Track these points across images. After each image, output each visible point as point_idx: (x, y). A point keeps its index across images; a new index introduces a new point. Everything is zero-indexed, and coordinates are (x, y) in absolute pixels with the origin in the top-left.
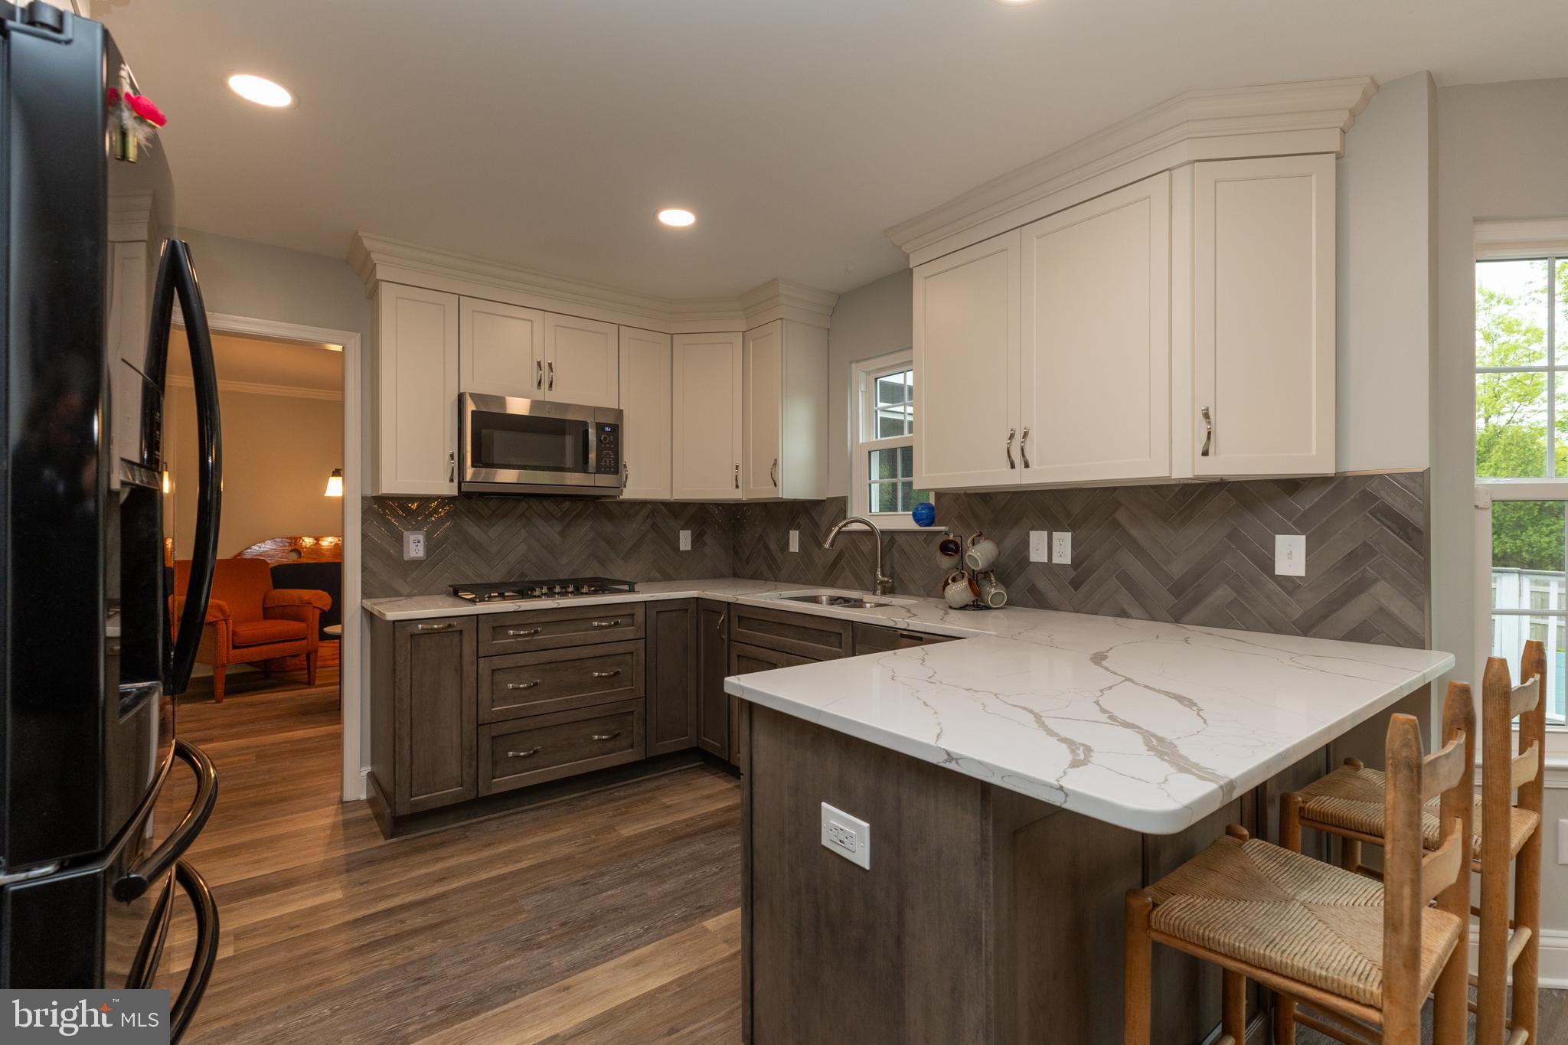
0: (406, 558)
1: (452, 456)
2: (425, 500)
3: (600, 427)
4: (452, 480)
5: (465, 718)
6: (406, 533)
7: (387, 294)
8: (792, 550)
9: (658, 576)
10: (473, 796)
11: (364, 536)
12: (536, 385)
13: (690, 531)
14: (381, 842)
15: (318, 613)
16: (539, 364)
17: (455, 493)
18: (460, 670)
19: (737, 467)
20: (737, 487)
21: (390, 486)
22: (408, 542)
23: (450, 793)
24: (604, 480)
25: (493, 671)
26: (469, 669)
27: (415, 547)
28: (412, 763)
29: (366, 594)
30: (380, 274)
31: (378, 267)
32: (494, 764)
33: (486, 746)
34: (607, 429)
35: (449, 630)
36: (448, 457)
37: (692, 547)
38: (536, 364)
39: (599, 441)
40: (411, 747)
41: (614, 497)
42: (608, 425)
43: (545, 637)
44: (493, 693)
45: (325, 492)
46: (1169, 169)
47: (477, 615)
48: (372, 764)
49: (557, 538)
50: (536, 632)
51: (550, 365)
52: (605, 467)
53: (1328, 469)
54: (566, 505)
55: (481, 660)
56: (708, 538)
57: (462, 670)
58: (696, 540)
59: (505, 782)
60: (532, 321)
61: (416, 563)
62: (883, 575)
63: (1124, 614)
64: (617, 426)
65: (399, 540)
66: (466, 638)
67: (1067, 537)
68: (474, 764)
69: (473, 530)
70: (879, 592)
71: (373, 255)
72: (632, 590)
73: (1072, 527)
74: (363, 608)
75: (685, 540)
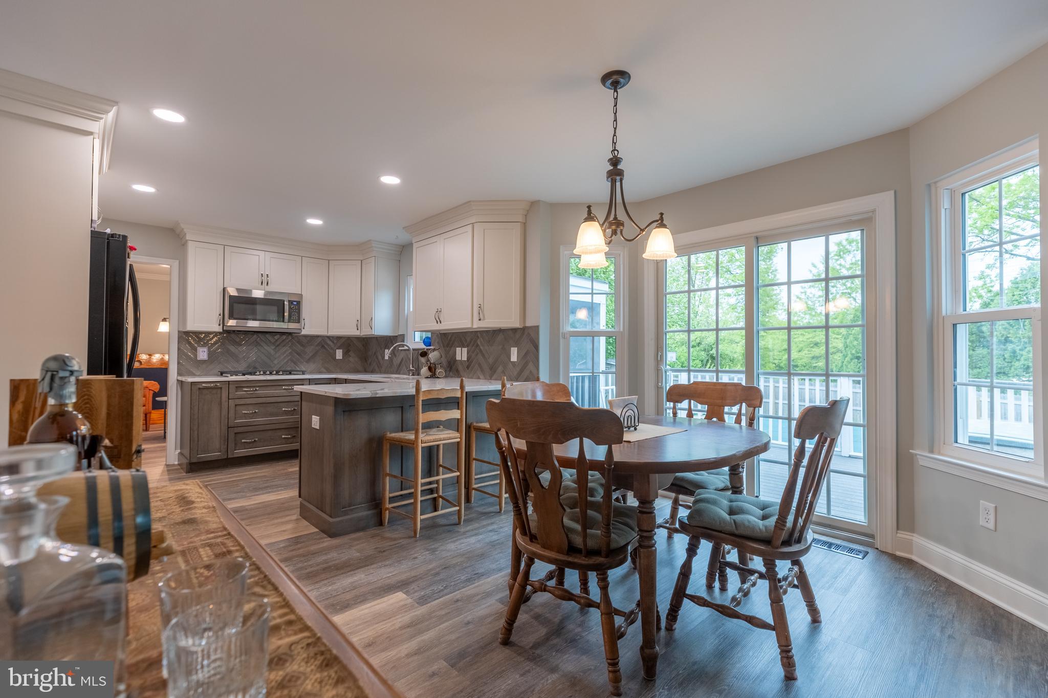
0: (198, 359)
1: (220, 315)
2: (207, 334)
3: (291, 302)
4: (219, 325)
5: (222, 424)
6: (198, 348)
7: (191, 246)
8: (386, 358)
9: (325, 370)
10: (225, 457)
11: (179, 349)
12: (260, 283)
13: (342, 350)
14: (185, 474)
15: (152, 392)
16: (262, 274)
17: (221, 331)
18: (220, 403)
19: (358, 321)
20: (358, 329)
21: (191, 326)
22: (199, 352)
23: (215, 455)
24: (292, 326)
25: (236, 405)
26: (225, 405)
27: (203, 354)
28: (198, 441)
29: (179, 374)
30: (187, 238)
31: (187, 234)
32: (236, 444)
33: (232, 436)
34: (294, 303)
35: (215, 388)
36: (218, 315)
37: (343, 357)
38: (260, 274)
39: (290, 308)
40: (198, 434)
41: (299, 333)
42: (295, 301)
43: (261, 392)
44: (235, 415)
45: (158, 329)
46: (472, 224)
47: (229, 381)
48: (181, 449)
49: (272, 352)
50: (256, 390)
51: (267, 275)
52: (293, 320)
53: (517, 324)
54: (277, 337)
55: (230, 401)
56: (351, 353)
57: (221, 404)
58: (345, 354)
59: (241, 452)
60: (259, 256)
61: (203, 362)
62: (413, 367)
63: (479, 378)
64: (300, 302)
65: (195, 350)
66: (223, 390)
67: (465, 350)
68: (226, 443)
69: (232, 348)
70: (411, 375)
71: (185, 230)
72: (303, 374)
73: (467, 346)
74: (178, 380)
75: (339, 354)
